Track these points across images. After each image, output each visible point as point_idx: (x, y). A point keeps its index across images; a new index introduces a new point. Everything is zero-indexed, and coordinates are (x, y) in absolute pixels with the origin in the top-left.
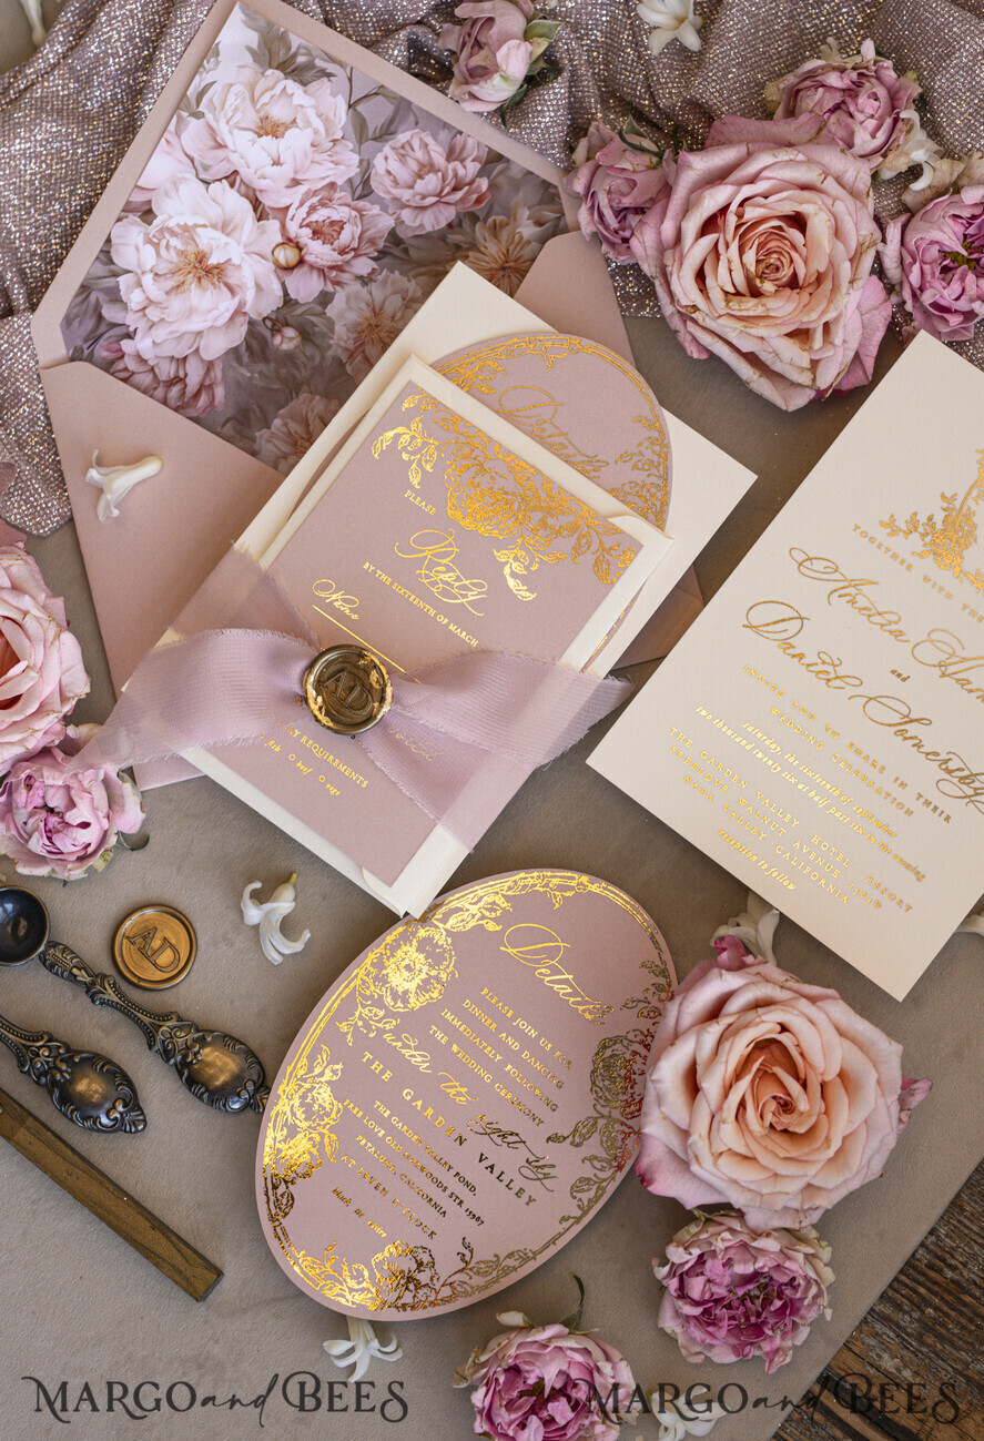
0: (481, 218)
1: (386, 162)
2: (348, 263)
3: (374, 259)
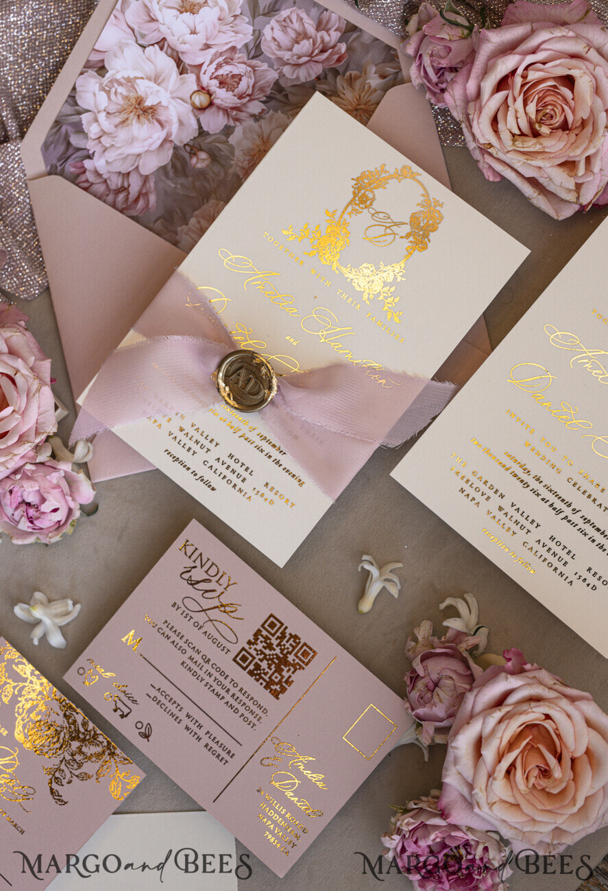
0: (341, 72)
1: (272, 32)
2: (244, 105)
3: (263, 102)
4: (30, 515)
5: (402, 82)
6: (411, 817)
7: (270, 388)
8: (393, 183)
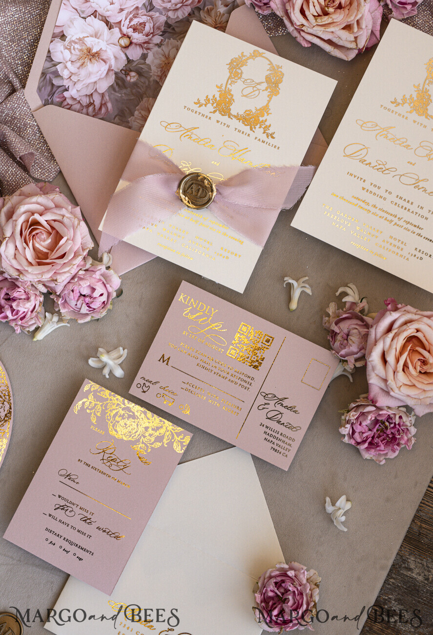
0: (202, 8)
2: (150, 39)
3: (161, 35)
4: (87, 302)
5: (238, 6)
6: (354, 411)
7: (212, 191)
8: (250, 61)
